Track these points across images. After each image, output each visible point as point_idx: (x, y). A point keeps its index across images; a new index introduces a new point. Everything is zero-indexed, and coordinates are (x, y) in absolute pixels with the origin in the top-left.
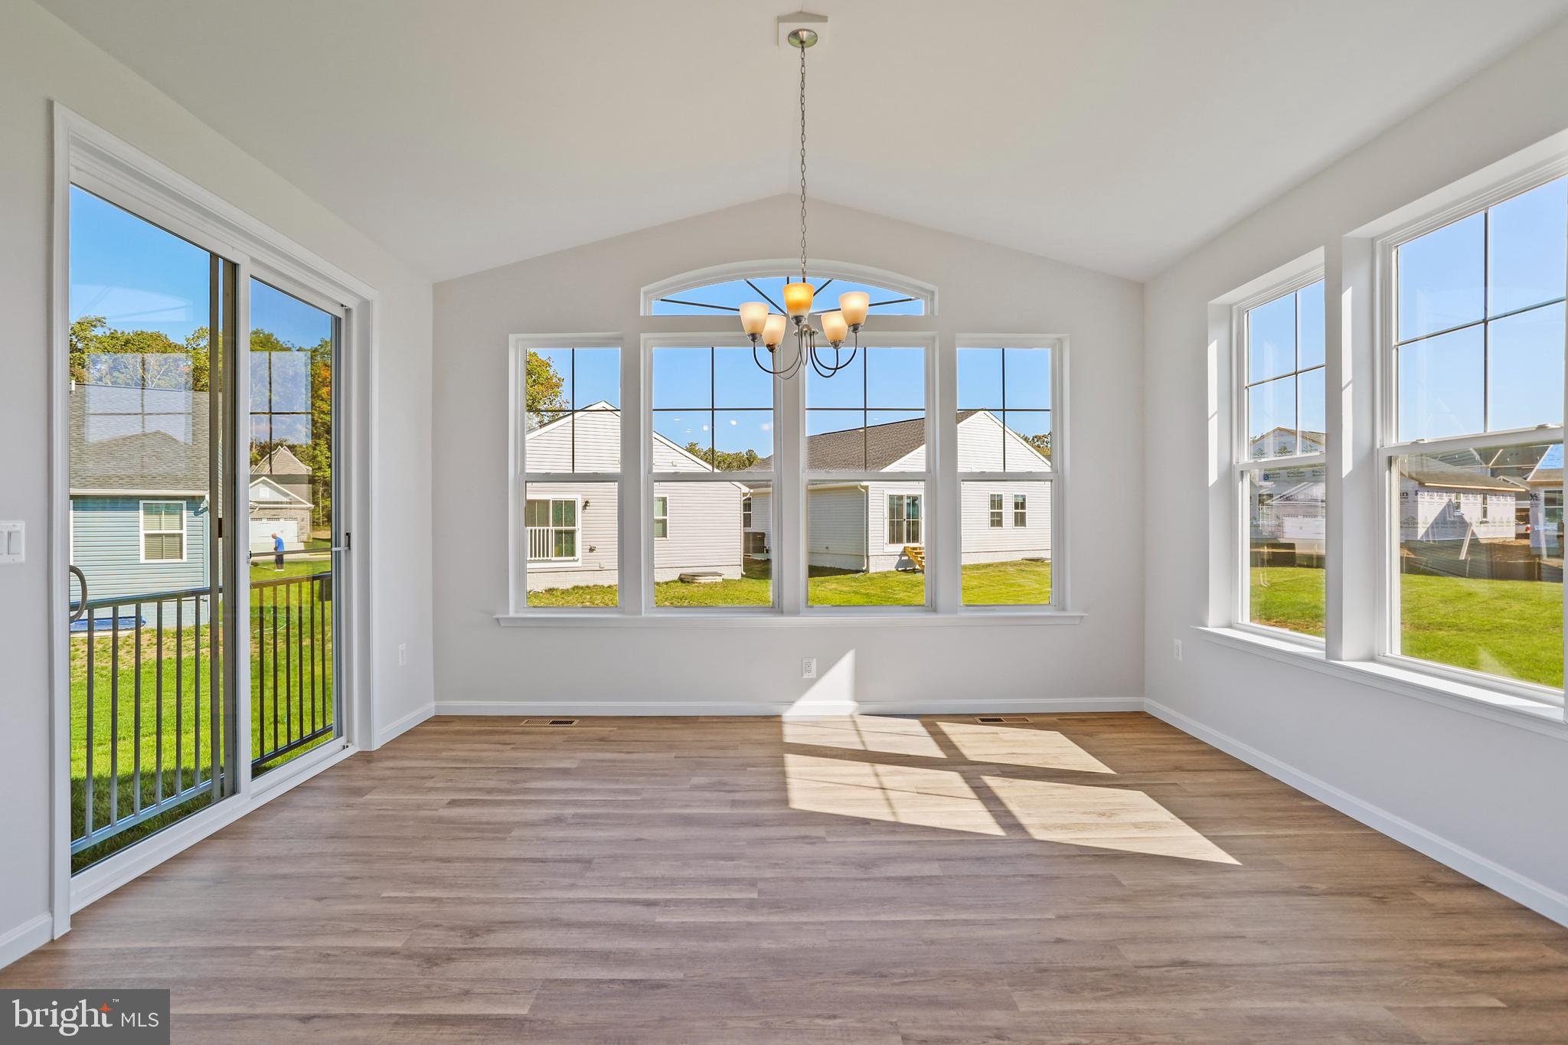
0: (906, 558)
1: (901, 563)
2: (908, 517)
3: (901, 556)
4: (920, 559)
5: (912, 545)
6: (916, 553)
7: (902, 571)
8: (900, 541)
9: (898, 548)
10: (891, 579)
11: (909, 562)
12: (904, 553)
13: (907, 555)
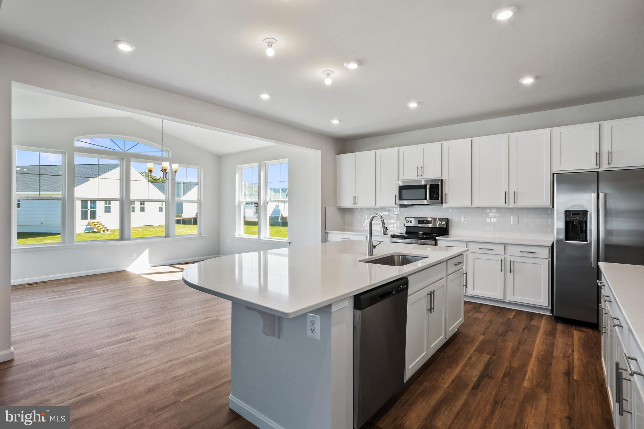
0: (90, 226)
1: (87, 229)
2: (91, 208)
3: (87, 225)
4: (97, 227)
5: (92, 221)
6: (95, 224)
7: (88, 232)
8: (86, 218)
9: (86, 222)
10: (83, 236)
11: (91, 228)
12: (88, 224)
13: (90, 225)
